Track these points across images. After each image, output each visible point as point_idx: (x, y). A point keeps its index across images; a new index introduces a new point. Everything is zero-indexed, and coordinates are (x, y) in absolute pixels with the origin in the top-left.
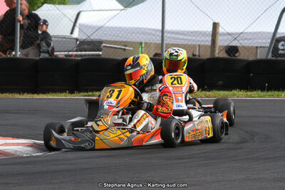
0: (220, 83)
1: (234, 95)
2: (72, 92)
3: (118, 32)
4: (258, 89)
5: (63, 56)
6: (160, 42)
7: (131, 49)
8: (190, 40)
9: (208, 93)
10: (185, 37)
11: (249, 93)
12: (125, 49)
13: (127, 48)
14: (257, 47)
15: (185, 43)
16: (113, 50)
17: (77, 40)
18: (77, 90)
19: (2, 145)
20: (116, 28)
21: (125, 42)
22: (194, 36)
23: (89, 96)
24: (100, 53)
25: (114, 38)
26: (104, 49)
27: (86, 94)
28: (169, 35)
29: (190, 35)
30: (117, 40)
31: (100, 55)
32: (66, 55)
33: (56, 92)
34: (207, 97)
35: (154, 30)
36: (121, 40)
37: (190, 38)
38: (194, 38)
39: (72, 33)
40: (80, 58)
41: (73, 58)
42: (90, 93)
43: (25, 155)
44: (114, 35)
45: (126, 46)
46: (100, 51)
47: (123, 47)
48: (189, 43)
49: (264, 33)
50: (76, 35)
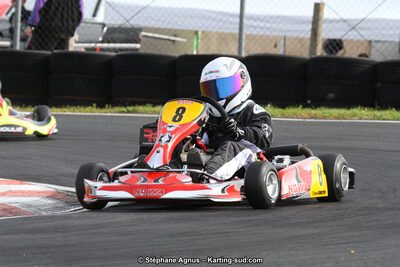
0: (332, 96)
1: (354, 115)
2: (101, 106)
3: (166, 15)
4: (392, 107)
5: (83, 50)
6: (237, 31)
7: (184, 40)
8: (268, 29)
9: (313, 112)
10: (262, 25)
11: (378, 113)
12: (174, 41)
13: (178, 39)
14: (370, 42)
15: (261, 33)
16: (162, 42)
17: (104, 25)
18: (109, 103)
19: (4, 194)
20: (163, 8)
21: (176, 30)
22: (274, 22)
23: (128, 112)
24: (138, 46)
25: (160, 23)
26: (143, 39)
27: (123, 109)
28: (252, 22)
29: (268, 22)
30: (163, 27)
31: (137, 50)
32: (87, 49)
33: (76, 106)
34: (313, 118)
35: (214, 12)
36: (169, 27)
37: (268, 25)
38: (275, 26)
39: (94, 15)
40: (114, 54)
41: (97, 52)
42: (131, 108)
43: (44, 213)
44: (159, 20)
45: (176, 36)
46: (137, 43)
47: (173, 38)
48: (268, 33)
49: (384, 20)
50: (100, 18)
